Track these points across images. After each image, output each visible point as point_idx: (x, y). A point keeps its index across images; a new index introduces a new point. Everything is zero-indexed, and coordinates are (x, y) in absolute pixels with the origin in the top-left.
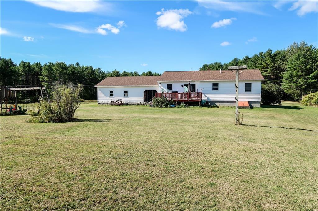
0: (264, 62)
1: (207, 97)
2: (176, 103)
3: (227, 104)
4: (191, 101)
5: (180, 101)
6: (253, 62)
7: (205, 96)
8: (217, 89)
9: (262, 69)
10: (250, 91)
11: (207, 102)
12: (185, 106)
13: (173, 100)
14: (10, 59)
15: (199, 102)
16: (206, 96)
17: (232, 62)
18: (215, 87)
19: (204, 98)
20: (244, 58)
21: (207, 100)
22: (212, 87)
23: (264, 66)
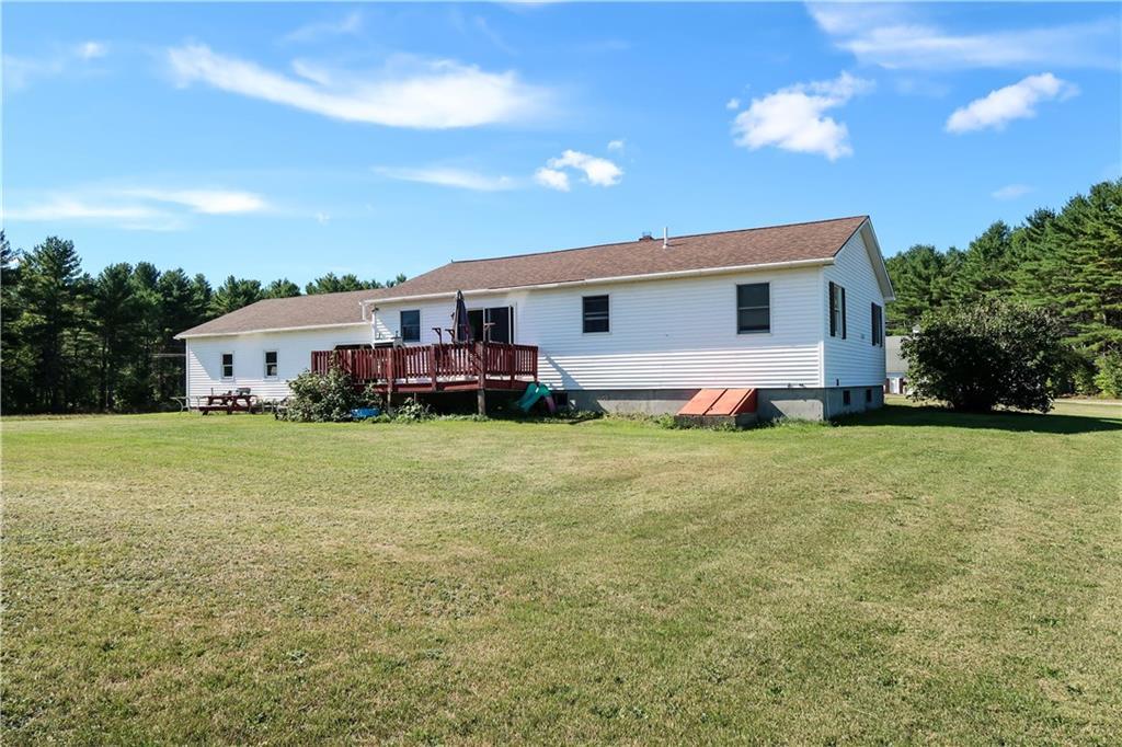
0: (1110, 225)
1: (559, 369)
2: (385, 399)
3: (653, 403)
4: (446, 388)
5: (400, 390)
6: (1062, 229)
7: (551, 362)
8: (602, 326)
9: (1103, 256)
10: (765, 328)
11: (561, 397)
12: (418, 416)
13: (374, 387)
14: (181, 271)
15: (474, 393)
16: (555, 365)
17: (980, 240)
18: (596, 315)
19: (548, 376)
20: (1029, 220)
21: (559, 386)
22: (581, 317)
23: (1112, 246)
